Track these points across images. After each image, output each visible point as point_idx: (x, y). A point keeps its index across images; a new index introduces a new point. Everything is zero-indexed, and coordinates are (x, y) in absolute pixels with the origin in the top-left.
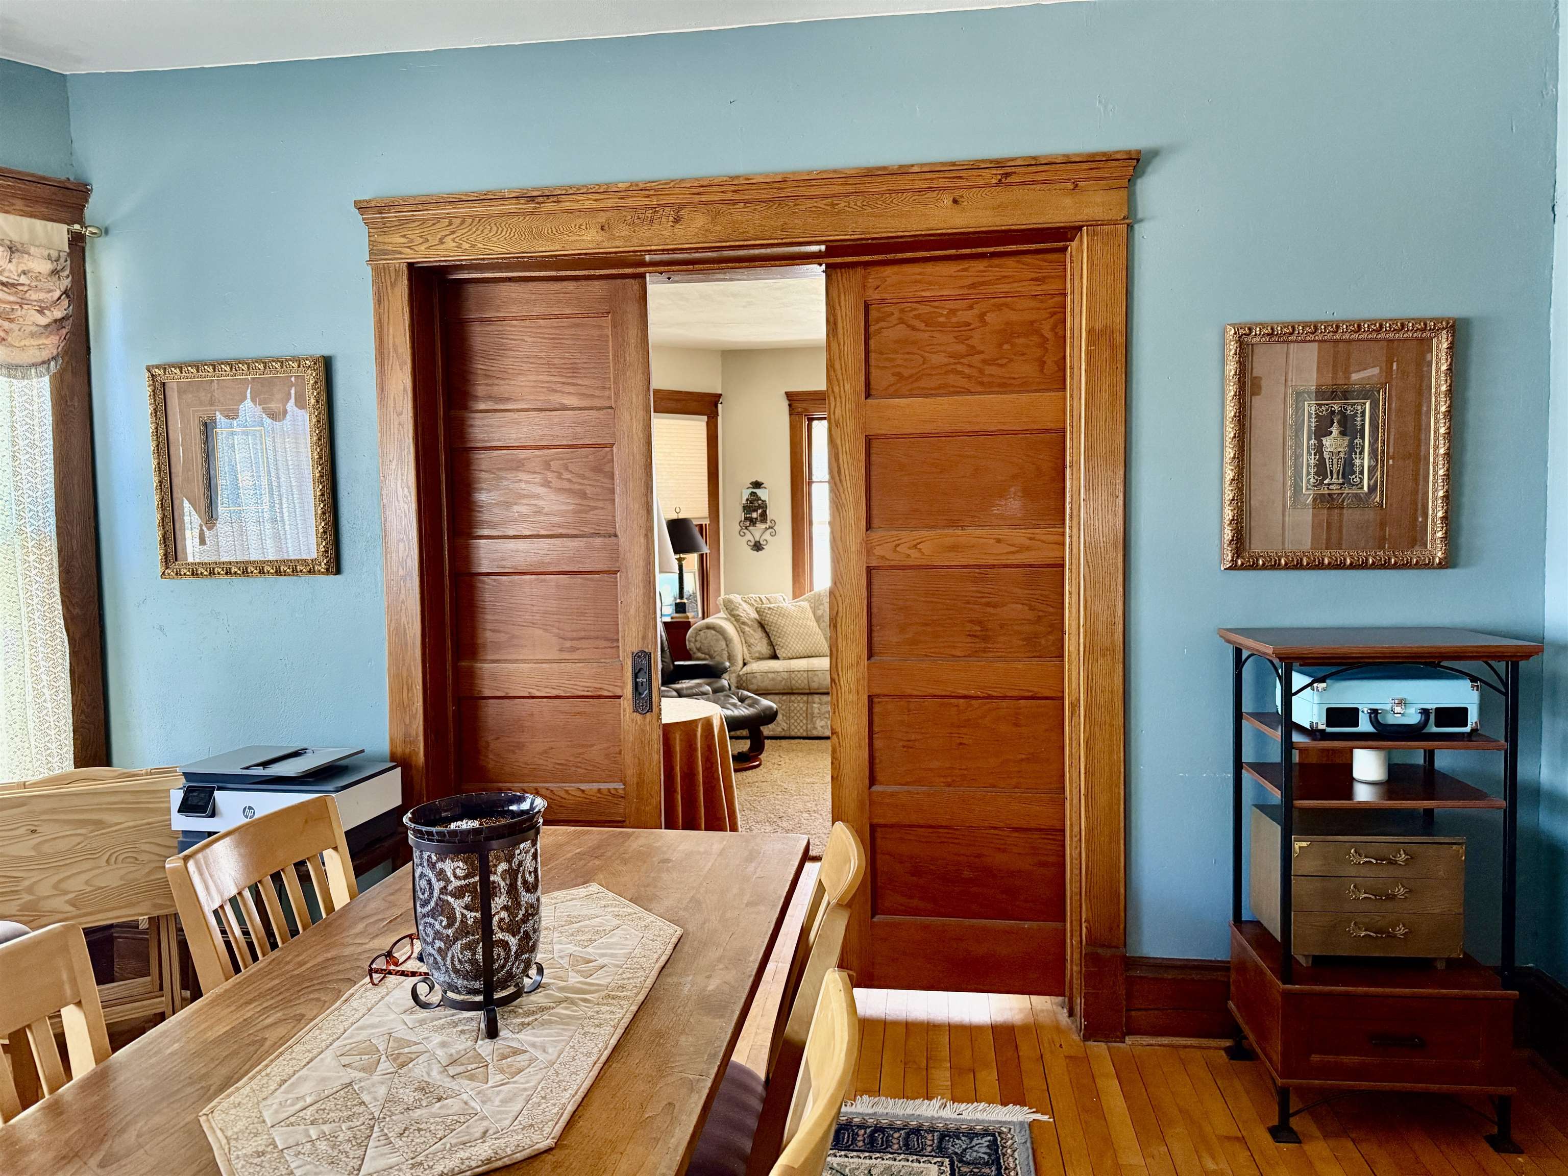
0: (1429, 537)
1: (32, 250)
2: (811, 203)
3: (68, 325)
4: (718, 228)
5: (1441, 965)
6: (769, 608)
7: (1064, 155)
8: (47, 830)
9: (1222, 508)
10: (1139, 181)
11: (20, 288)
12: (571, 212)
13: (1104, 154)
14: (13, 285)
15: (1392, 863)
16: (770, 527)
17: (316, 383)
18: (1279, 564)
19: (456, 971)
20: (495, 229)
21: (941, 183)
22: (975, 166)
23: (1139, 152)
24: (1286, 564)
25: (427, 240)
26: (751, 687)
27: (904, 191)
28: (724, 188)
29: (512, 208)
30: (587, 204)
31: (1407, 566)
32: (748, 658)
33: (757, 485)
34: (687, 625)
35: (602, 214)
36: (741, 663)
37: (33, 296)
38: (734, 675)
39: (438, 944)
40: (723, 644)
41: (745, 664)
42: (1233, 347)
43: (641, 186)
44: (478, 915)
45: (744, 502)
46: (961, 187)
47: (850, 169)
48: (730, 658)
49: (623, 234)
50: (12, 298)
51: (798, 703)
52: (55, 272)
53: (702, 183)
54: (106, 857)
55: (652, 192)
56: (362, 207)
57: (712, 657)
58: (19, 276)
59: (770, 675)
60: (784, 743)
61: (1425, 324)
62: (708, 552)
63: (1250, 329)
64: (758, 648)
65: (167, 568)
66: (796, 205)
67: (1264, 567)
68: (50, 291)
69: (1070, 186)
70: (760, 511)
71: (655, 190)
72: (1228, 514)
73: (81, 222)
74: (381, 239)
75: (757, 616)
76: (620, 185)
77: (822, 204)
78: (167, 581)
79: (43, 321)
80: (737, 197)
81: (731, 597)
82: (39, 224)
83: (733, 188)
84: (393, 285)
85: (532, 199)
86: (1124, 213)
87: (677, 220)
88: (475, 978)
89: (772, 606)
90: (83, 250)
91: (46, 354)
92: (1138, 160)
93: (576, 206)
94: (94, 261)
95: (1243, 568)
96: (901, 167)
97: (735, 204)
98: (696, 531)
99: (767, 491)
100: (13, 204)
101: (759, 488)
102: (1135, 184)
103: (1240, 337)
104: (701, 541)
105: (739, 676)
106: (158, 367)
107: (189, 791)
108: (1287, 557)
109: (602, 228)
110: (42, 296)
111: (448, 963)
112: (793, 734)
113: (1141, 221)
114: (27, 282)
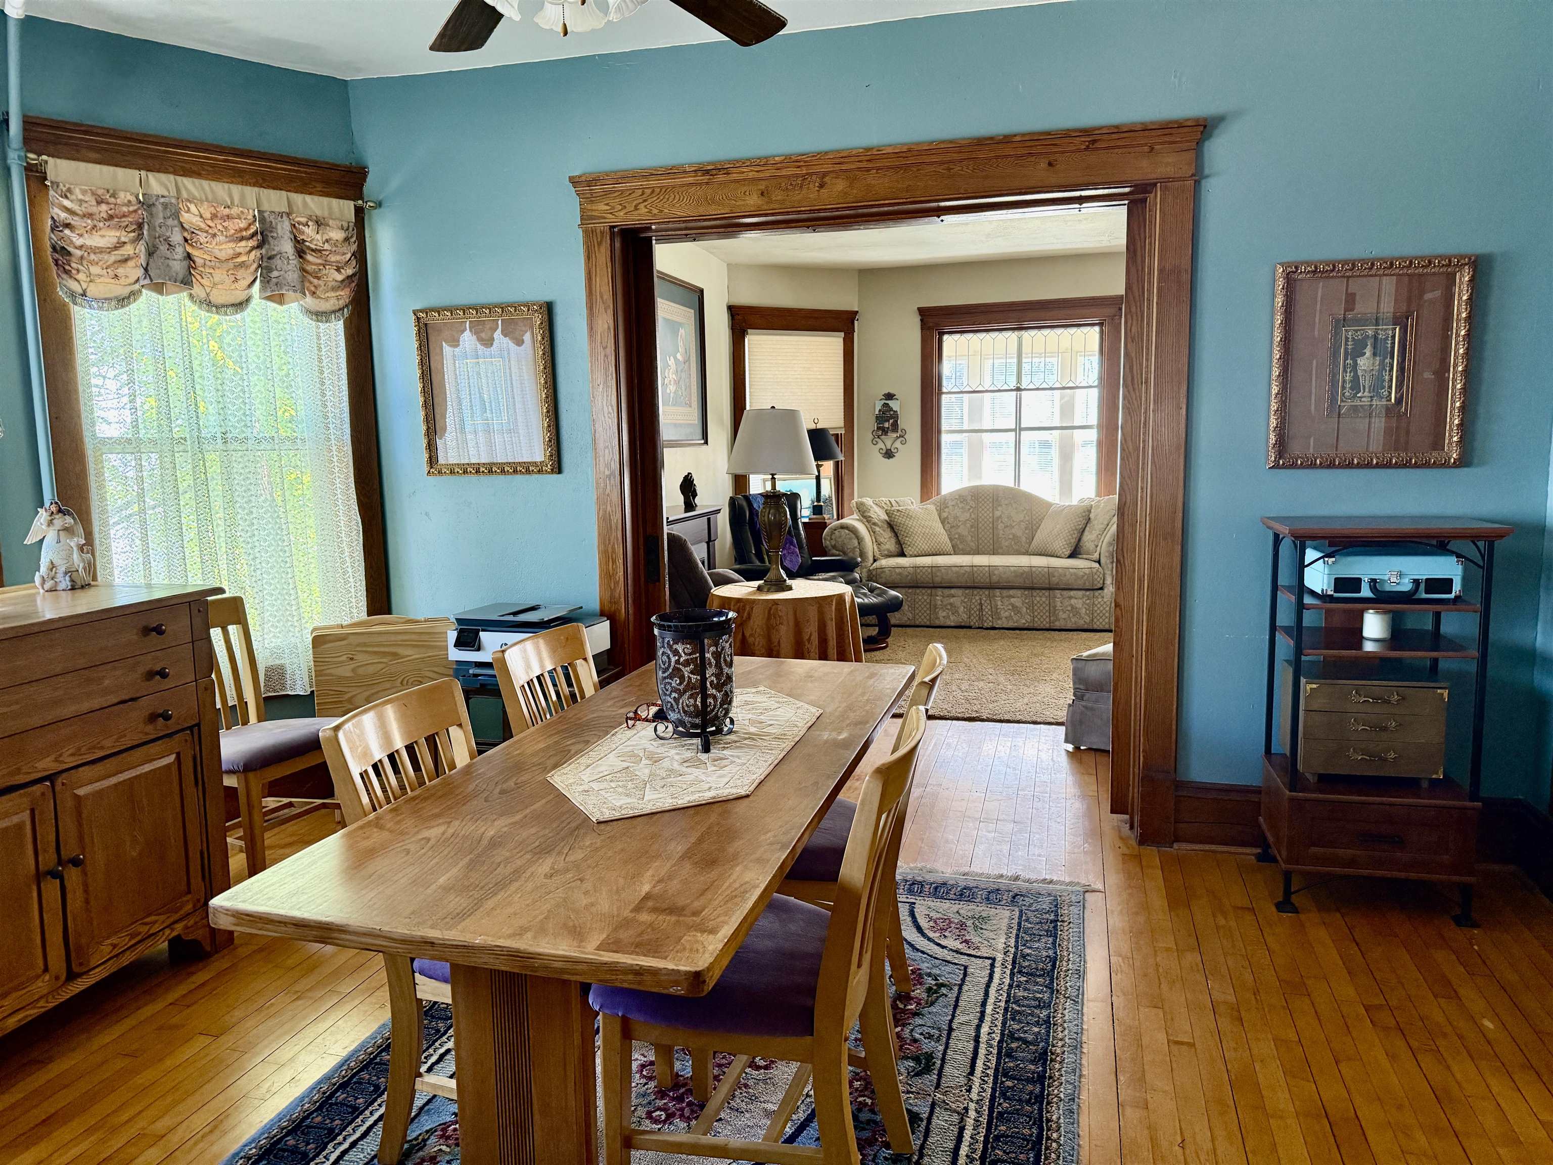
0: (1447, 441)
1: (331, 222)
2: (931, 168)
3: (356, 279)
4: (855, 191)
5: (1425, 784)
6: (898, 510)
7: (1142, 124)
8: (360, 657)
9: (1269, 417)
10: (1207, 144)
11: (324, 253)
12: (737, 181)
13: (1176, 122)
14: (320, 251)
15: (1388, 702)
16: (901, 436)
17: (542, 323)
18: (1315, 464)
19: (685, 712)
20: (677, 196)
21: (1040, 149)
22: (1067, 134)
23: (1205, 119)
24: (1321, 464)
25: (625, 207)
26: (880, 580)
27: (1006, 156)
28: (860, 159)
29: (691, 180)
30: (751, 175)
31: (1426, 465)
32: (877, 554)
33: (889, 396)
34: (824, 525)
35: (762, 182)
36: (871, 559)
37: (333, 258)
38: (865, 570)
39: (674, 695)
40: (856, 542)
41: (875, 561)
42: (1280, 283)
43: (794, 158)
44: (699, 678)
45: (877, 412)
46: (1056, 153)
47: (964, 139)
48: (862, 554)
49: (779, 198)
50: (319, 261)
51: (922, 596)
52: (347, 239)
53: (842, 155)
54: (400, 680)
55: (802, 164)
56: (574, 181)
57: (845, 553)
58: (324, 243)
59: (897, 570)
60: (909, 630)
61: (1450, 261)
62: (843, 459)
63: (1296, 268)
64: (887, 546)
65: (431, 468)
66: (918, 170)
67: (1302, 467)
68: (344, 254)
69: (1146, 149)
70: (891, 421)
71: (805, 162)
72: (1273, 422)
73: (362, 198)
74: (589, 207)
75: (886, 518)
76: (776, 159)
77: (940, 169)
78: (431, 478)
79: (340, 277)
80: (870, 165)
81: (864, 500)
82: (335, 202)
83: (868, 158)
84: (600, 244)
85: (707, 172)
86: (1193, 171)
87: (821, 186)
88: (697, 716)
89: (900, 508)
90: (363, 219)
91: (342, 303)
92: (1205, 127)
93: (741, 177)
94: (371, 226)
95: (1284, 467)
96: (1005, 137)
97: (868, 171)
98: (833, 439)
99: (899, 402)
100: (315, 187)
101: (891, 399)
102: (1203, 146)
103: (1288, 274)
104: (837, 450)
105: (869, 570)
106: (421, 311)
107: (461, 633)
108: (1322, 458)
109: (762, 194)
110: (338, 258)
111: (680, 706)
112: (917, 623)
113: (1207, 177)
114: (329, 248)
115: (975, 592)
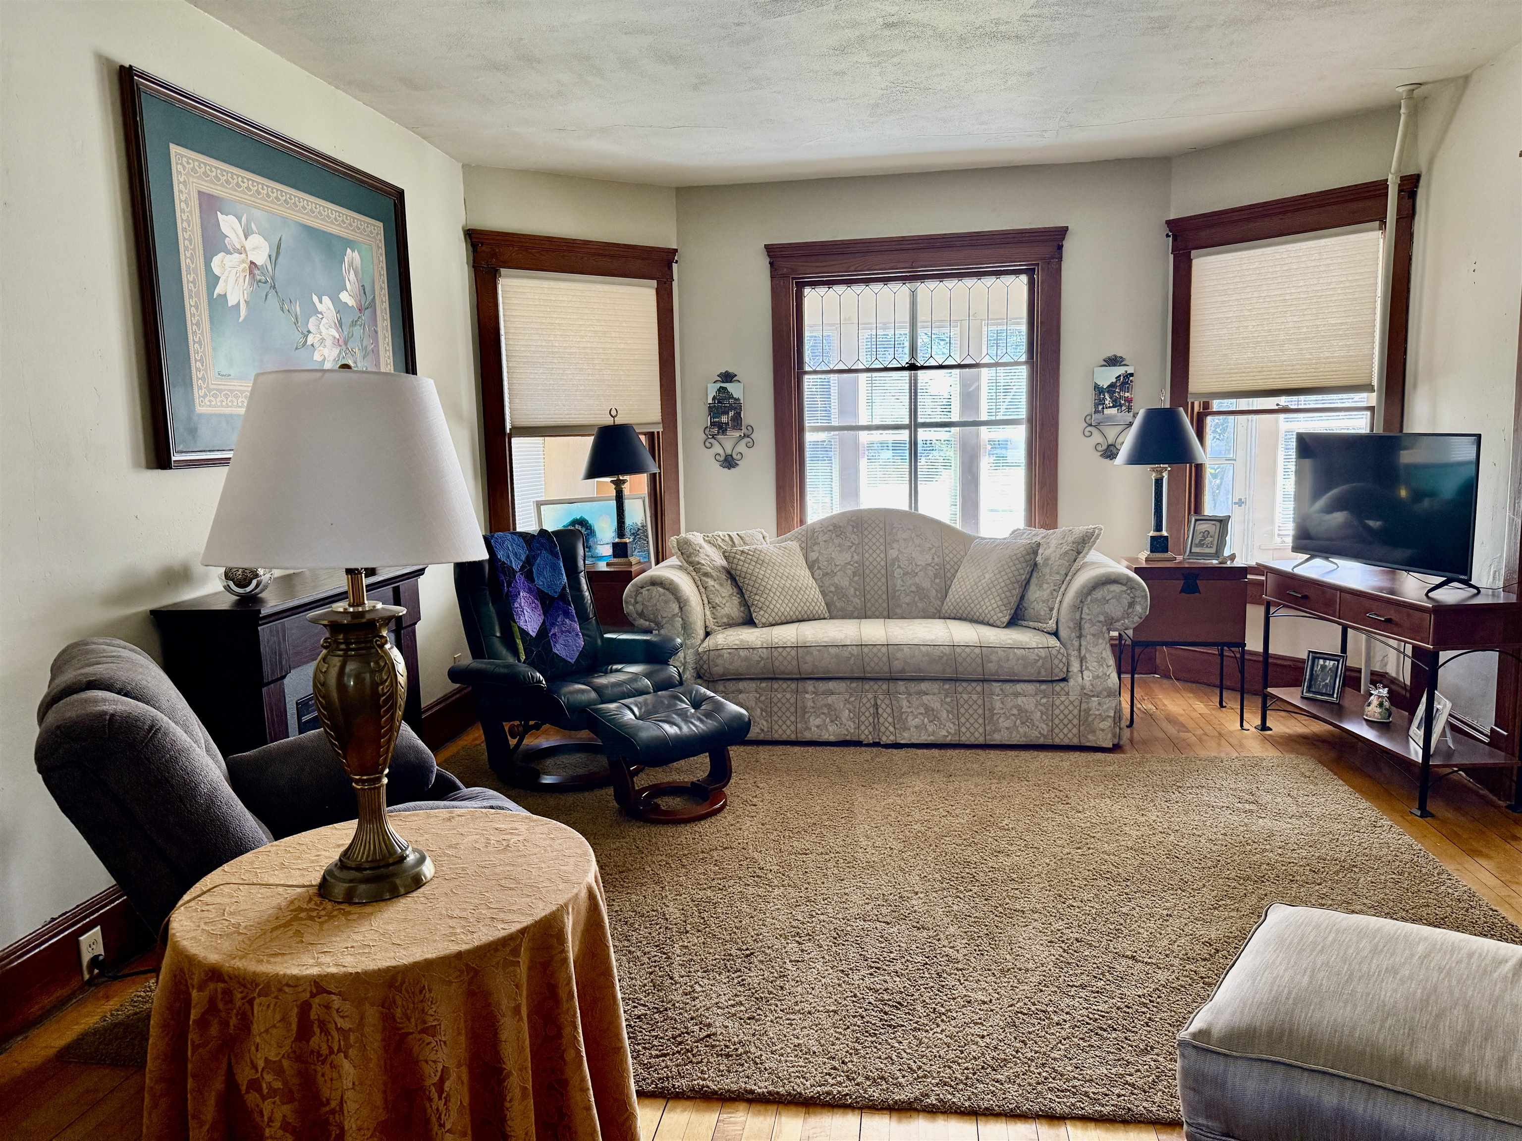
6: (743, 552)
16: (746, 436)
26: (713, 678)
32: (711, 626)
33: (728, 377)
40: (675, 607)
41: (707, 634)
45: (710, 401)
48: (686, 627)
51: (786, 693)
62: (659, 470)
64: (726, 610)
70: (731, 414)
75: (724, 563)
81: (691, 537)
89: (745, 548)
98: (644, 441)
99: (741, 385)
101: (731, 382)
104: (651, 457)
112: (776, 737)
115: (867, 687)
